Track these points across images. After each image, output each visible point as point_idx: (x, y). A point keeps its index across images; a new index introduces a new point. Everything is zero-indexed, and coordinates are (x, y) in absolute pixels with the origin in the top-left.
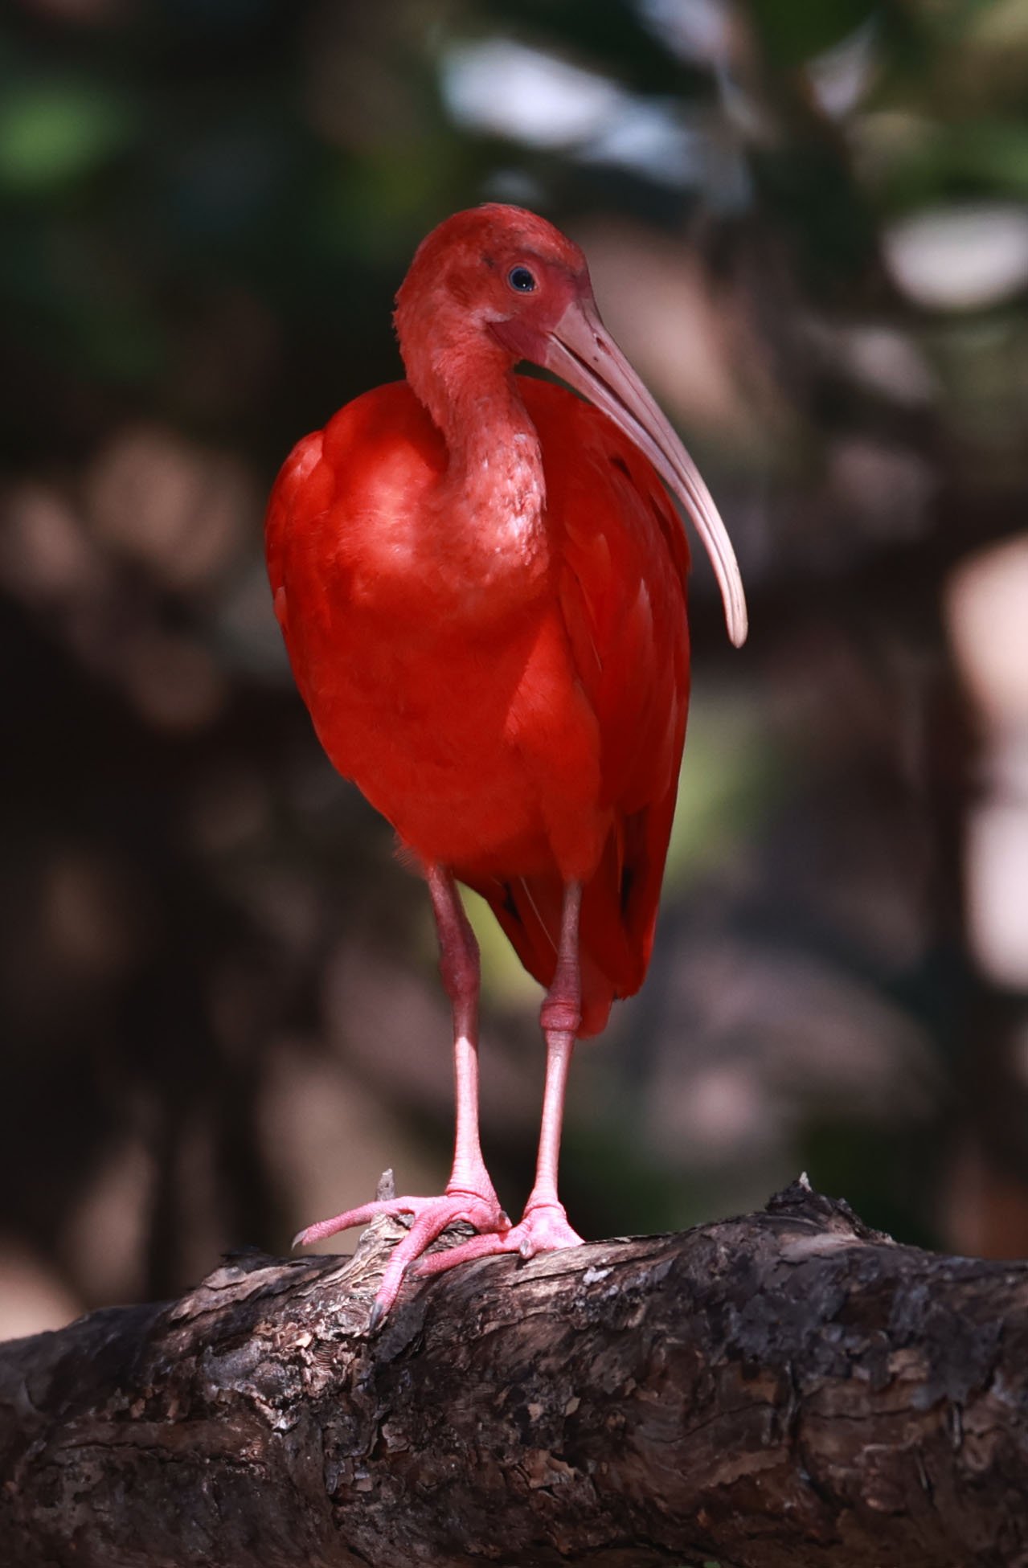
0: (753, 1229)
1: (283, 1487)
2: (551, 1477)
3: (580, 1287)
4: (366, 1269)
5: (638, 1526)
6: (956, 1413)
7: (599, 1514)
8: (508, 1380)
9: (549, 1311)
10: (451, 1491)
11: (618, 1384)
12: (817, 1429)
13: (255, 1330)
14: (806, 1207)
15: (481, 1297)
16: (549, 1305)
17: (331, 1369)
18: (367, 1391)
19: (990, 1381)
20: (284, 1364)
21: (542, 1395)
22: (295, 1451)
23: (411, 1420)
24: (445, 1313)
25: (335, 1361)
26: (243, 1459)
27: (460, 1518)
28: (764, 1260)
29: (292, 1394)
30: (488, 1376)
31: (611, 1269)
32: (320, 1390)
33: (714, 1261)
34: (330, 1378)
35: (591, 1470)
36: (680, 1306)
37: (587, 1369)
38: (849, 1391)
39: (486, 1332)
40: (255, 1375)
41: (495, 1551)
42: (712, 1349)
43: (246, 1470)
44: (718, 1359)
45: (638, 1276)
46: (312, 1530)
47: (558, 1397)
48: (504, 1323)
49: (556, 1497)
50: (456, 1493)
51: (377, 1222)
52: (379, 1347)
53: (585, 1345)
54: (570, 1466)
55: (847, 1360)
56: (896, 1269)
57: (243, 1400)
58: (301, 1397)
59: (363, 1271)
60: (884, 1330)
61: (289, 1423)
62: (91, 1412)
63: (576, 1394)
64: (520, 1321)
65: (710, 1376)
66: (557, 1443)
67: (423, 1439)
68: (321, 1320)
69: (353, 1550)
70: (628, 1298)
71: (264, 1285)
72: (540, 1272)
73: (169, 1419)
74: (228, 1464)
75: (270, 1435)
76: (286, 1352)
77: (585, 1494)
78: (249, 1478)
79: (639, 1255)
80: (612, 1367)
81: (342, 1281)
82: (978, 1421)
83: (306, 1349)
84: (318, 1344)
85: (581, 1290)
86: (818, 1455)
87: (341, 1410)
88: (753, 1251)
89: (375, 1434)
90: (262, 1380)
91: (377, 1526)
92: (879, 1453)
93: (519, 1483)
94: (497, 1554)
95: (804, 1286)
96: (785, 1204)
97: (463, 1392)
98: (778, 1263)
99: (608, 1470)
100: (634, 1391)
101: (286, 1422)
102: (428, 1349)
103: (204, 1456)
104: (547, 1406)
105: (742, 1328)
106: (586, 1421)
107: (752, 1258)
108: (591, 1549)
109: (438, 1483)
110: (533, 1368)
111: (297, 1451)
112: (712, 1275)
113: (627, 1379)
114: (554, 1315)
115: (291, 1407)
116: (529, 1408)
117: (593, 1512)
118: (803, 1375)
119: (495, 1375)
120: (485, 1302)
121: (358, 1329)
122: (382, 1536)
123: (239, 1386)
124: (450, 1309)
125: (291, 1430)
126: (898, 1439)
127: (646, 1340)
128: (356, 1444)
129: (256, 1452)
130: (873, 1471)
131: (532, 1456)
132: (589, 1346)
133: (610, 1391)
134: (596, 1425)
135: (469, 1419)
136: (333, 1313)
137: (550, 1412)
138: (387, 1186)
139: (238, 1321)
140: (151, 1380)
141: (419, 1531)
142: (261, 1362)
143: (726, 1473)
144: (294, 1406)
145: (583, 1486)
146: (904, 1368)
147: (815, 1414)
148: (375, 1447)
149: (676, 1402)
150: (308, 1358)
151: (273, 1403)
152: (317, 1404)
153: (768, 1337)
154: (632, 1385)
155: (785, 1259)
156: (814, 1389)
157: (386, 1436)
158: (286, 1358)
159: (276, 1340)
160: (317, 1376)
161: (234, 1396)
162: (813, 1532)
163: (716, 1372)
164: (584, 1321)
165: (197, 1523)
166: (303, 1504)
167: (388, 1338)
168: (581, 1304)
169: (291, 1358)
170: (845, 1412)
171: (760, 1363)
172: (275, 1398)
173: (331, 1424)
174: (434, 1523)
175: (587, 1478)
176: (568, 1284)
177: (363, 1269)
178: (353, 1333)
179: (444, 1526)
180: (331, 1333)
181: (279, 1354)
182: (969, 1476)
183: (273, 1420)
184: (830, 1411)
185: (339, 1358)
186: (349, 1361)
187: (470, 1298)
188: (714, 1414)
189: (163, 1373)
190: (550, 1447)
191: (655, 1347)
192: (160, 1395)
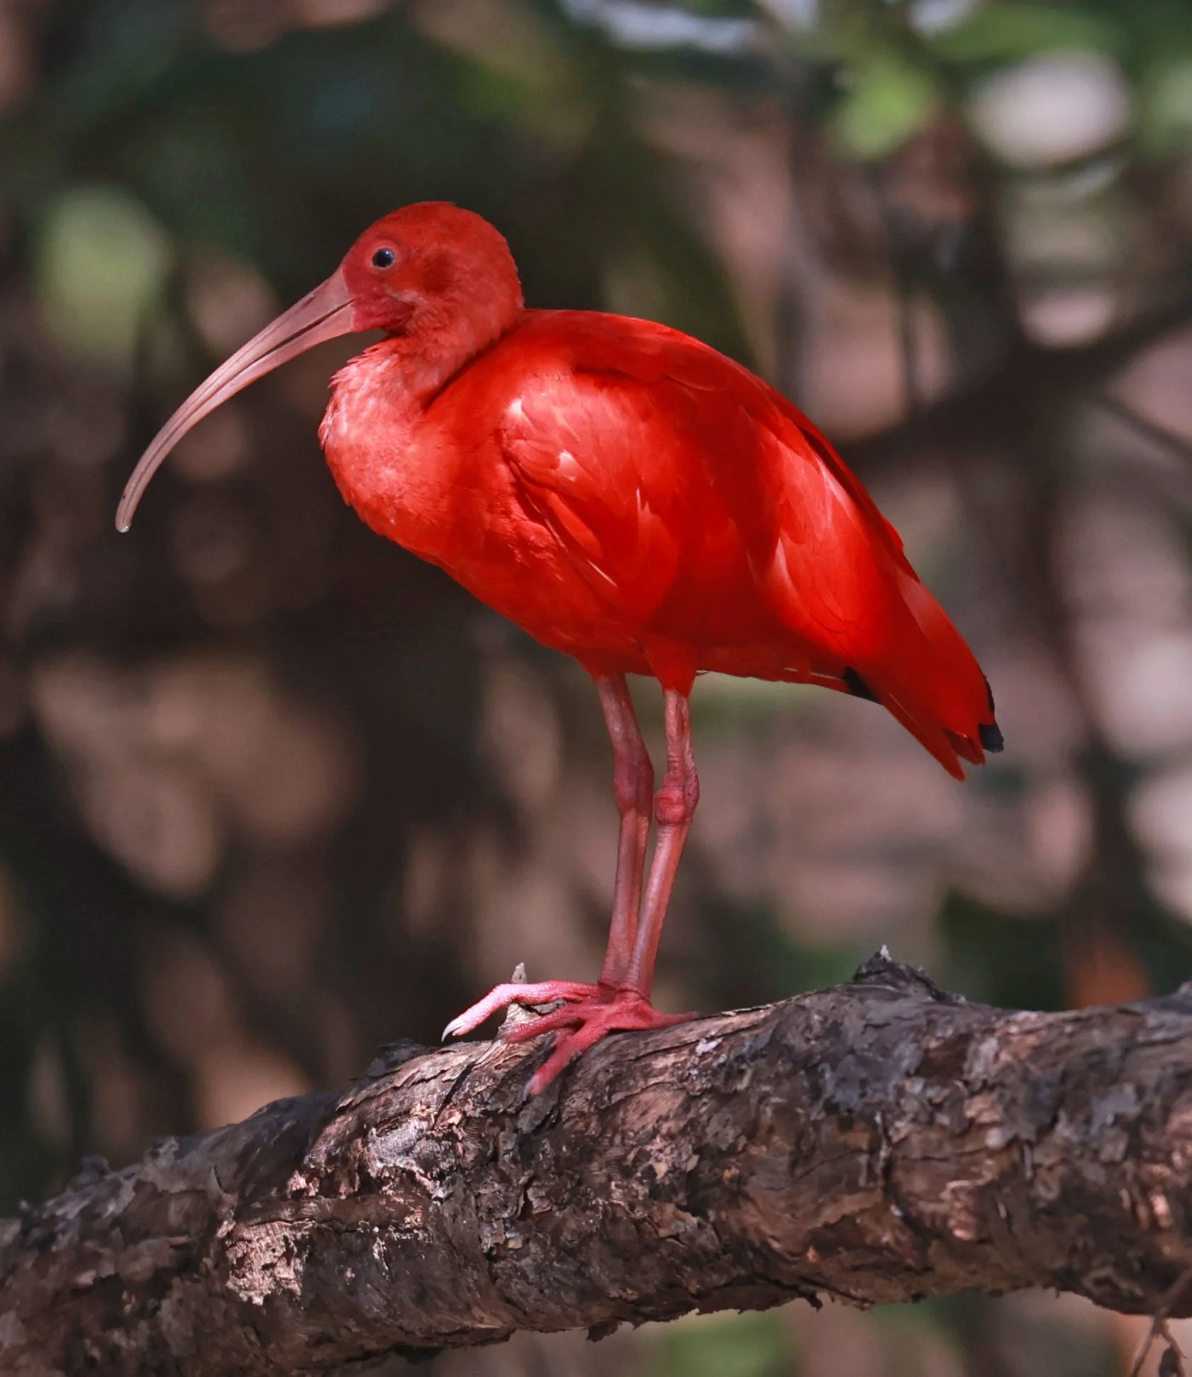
0: (842, 998)
1: (444, 1249)
2: (678, 1227)
3: (693, 1057)
4: (506, 1053)
5: (756, 1266)
6: (1027, 1150)
7: (721, 1257)
8: (635, 1144)
9: (667, 1080)
10: (591, 1243)
11: (731, 1141)
12: (908, 1170)
13: (411, 1113)
14: (887, 975)
15: (607, 1071)
16: (667, 1075)
17: (480, 1142)
18: (513, 1160)
19: (1055, 1120)
20: (438, 1140)
21: (666, 1155)
22: (452, 1217)
23: (551, 1183)
24: (576, 1087)
25: (483, 1135)
26: (408, 1226)
27: (600, 1267)
28: (852, 1026)
29: (448, 1166)
30: (618, 1140)
31: (720, 1040)
32: (472, 1161)
33: (809, 1027)
34: (479, 1150)
35: (712, 1219)
36: (781, 1069)
37: (704, 1128)
38: (934, 1136)
39: (613, 1101)
40: (414, 1152)
41: (632, 1294)
42: (811, 1105)
43: (411, 1236)
44: (817, 1114)
45: (743, 1045)
46: (471, 1285)
47: (680, 1155)
48: (630, 1093)
49: (683, 1244)
50: (595, 1245)
51: (513, 1010)
52: (522, 1120)
53: (701, 1108)
54: (694, 1215)
55: (929, 1108)
56: (968, 1026)
57: (404, 1174)
58: (455, 1168)
59: (503, 1055)
60: (960, 1080)
61: (446, 1193)
62: (274, 1193)
63: (695, 1152)
64: (643, 1090)
65: (811, 1129)
66: (681, 1196)
67: (564, 1199)
68: (469, 1100)
69: (508, 1301)
70: (736, 1065)
71: (418, 1072)
72: (658, 1046)
73: (341, 1194)
74: (395, 1231)
75: (430, 1204)
76: (440, 1130)
77: (708, 1239)
78: (414, 1242)
79: (744, 1026)
80: (725, 1126)
81: (485, 1065)
82: (1047, 1156)
83: (457, 1126)
84: (467, 1120)
85: (694, 1060)
86: (910, 1194)
87: (491, 1178)
88: (843, 1017)
89: (522, 1197)
90: (421, 1155)
91: (528, 1278)
92: (961, 1189)
93: (650, 1233)
94: (634, 1297)
95: (889, 1046)
96: (869, 974)
97: (597, 1157)
98: (866, 1026)
99: (727, 1217)
100: (745, 1146)
101: (444, 1191)
102: (564, 1120)
103: (373, 1226)
104: (670, 1165)
105: (837, 1086)
106: (705, 1175)
107: (841, 1024)
108: (717, 1288)
109: (579, 1238)
110: (656, 1132)
111: (454, 1217)
112: (808, 1040)
113: (738, 1136)
114: (672, 1084)
115: (447, 1178)
116: (655, 1167)
117: (717, 1256)
118: (892, 1124)
119: (623, 1138)
120: (611, 1076)
121: (501, 1106)
122: (533, 1287)
123: (401, 1162)
124: (581, 1083)
125: (448, 1198)
126: (978, 1175)
127: (754, 1101)
128: (505, 1207)
129: (419, 1220)
130: (958, 1205)
131: (661, 1210)
132: (704, 1109)
133: (724, 1147)
134: (714, 1179)
135: (603, 1179)
136: (479, 1093)
137: (673, 1169)
138: (520, 978)
139: (396, 1105)
140: (323, 1161)
141: (565, 1280)
142: (419, 1139)
143: (830, 1214)
144: (449, 1177)
145: (706, 1233)
146: (980, 1112)
147: (905, 1158)
148: (522, 1209)
149: (782, 1155)
150: (459, 1134)
151: (432, 1175)
152: (469, 1174)
153: (860, 1092)
154: (743, 1141)
155: (873, 1022)
156: (902, 1135)
157: (531, 1199)
158: (440, 1135)
159: (431, 1119)
160: (468, 1149)
161: (397, 1171)
162: (910, 1262)
163: (816, 1125)
164: (698, 1087)
165: (372, 1285)
166: (462, 1263)
167: (528, 1112)
168: (695, 1072)
169: (444, 1134)
170: (930, 1155)
171: (854, 1115)
172: (432, 1171)
173: (482, 1191)
174: (579, 1273)
175: (709, 1226)
176: (682, 1055)
177: (502, 1053)
178: (499, 1109)
179: (587, 1275)
180: (479, 1110)
181: (434, 1132)
182: (1041, 1205)
183: (432, 1190)
184: (917, 1154)
185: (486, 1131)
186: (495, 1134)
187: (598, 1072)
188: (816, 1163)
189: (333, 1154)
190: (675, 1200)
191: (762, 1107)
192: (332, 1174)
